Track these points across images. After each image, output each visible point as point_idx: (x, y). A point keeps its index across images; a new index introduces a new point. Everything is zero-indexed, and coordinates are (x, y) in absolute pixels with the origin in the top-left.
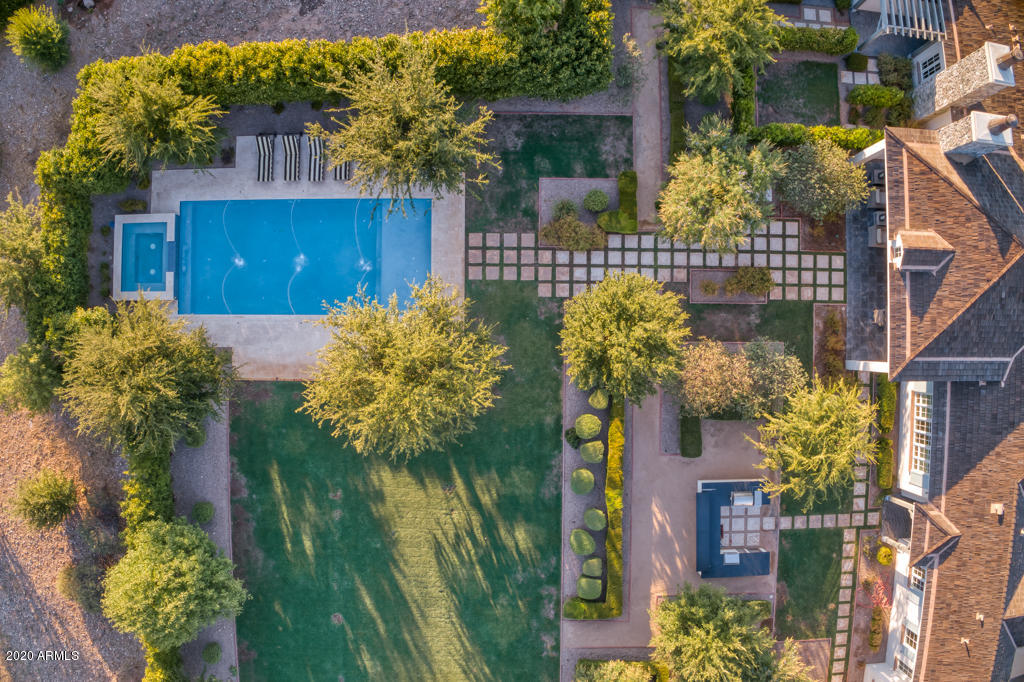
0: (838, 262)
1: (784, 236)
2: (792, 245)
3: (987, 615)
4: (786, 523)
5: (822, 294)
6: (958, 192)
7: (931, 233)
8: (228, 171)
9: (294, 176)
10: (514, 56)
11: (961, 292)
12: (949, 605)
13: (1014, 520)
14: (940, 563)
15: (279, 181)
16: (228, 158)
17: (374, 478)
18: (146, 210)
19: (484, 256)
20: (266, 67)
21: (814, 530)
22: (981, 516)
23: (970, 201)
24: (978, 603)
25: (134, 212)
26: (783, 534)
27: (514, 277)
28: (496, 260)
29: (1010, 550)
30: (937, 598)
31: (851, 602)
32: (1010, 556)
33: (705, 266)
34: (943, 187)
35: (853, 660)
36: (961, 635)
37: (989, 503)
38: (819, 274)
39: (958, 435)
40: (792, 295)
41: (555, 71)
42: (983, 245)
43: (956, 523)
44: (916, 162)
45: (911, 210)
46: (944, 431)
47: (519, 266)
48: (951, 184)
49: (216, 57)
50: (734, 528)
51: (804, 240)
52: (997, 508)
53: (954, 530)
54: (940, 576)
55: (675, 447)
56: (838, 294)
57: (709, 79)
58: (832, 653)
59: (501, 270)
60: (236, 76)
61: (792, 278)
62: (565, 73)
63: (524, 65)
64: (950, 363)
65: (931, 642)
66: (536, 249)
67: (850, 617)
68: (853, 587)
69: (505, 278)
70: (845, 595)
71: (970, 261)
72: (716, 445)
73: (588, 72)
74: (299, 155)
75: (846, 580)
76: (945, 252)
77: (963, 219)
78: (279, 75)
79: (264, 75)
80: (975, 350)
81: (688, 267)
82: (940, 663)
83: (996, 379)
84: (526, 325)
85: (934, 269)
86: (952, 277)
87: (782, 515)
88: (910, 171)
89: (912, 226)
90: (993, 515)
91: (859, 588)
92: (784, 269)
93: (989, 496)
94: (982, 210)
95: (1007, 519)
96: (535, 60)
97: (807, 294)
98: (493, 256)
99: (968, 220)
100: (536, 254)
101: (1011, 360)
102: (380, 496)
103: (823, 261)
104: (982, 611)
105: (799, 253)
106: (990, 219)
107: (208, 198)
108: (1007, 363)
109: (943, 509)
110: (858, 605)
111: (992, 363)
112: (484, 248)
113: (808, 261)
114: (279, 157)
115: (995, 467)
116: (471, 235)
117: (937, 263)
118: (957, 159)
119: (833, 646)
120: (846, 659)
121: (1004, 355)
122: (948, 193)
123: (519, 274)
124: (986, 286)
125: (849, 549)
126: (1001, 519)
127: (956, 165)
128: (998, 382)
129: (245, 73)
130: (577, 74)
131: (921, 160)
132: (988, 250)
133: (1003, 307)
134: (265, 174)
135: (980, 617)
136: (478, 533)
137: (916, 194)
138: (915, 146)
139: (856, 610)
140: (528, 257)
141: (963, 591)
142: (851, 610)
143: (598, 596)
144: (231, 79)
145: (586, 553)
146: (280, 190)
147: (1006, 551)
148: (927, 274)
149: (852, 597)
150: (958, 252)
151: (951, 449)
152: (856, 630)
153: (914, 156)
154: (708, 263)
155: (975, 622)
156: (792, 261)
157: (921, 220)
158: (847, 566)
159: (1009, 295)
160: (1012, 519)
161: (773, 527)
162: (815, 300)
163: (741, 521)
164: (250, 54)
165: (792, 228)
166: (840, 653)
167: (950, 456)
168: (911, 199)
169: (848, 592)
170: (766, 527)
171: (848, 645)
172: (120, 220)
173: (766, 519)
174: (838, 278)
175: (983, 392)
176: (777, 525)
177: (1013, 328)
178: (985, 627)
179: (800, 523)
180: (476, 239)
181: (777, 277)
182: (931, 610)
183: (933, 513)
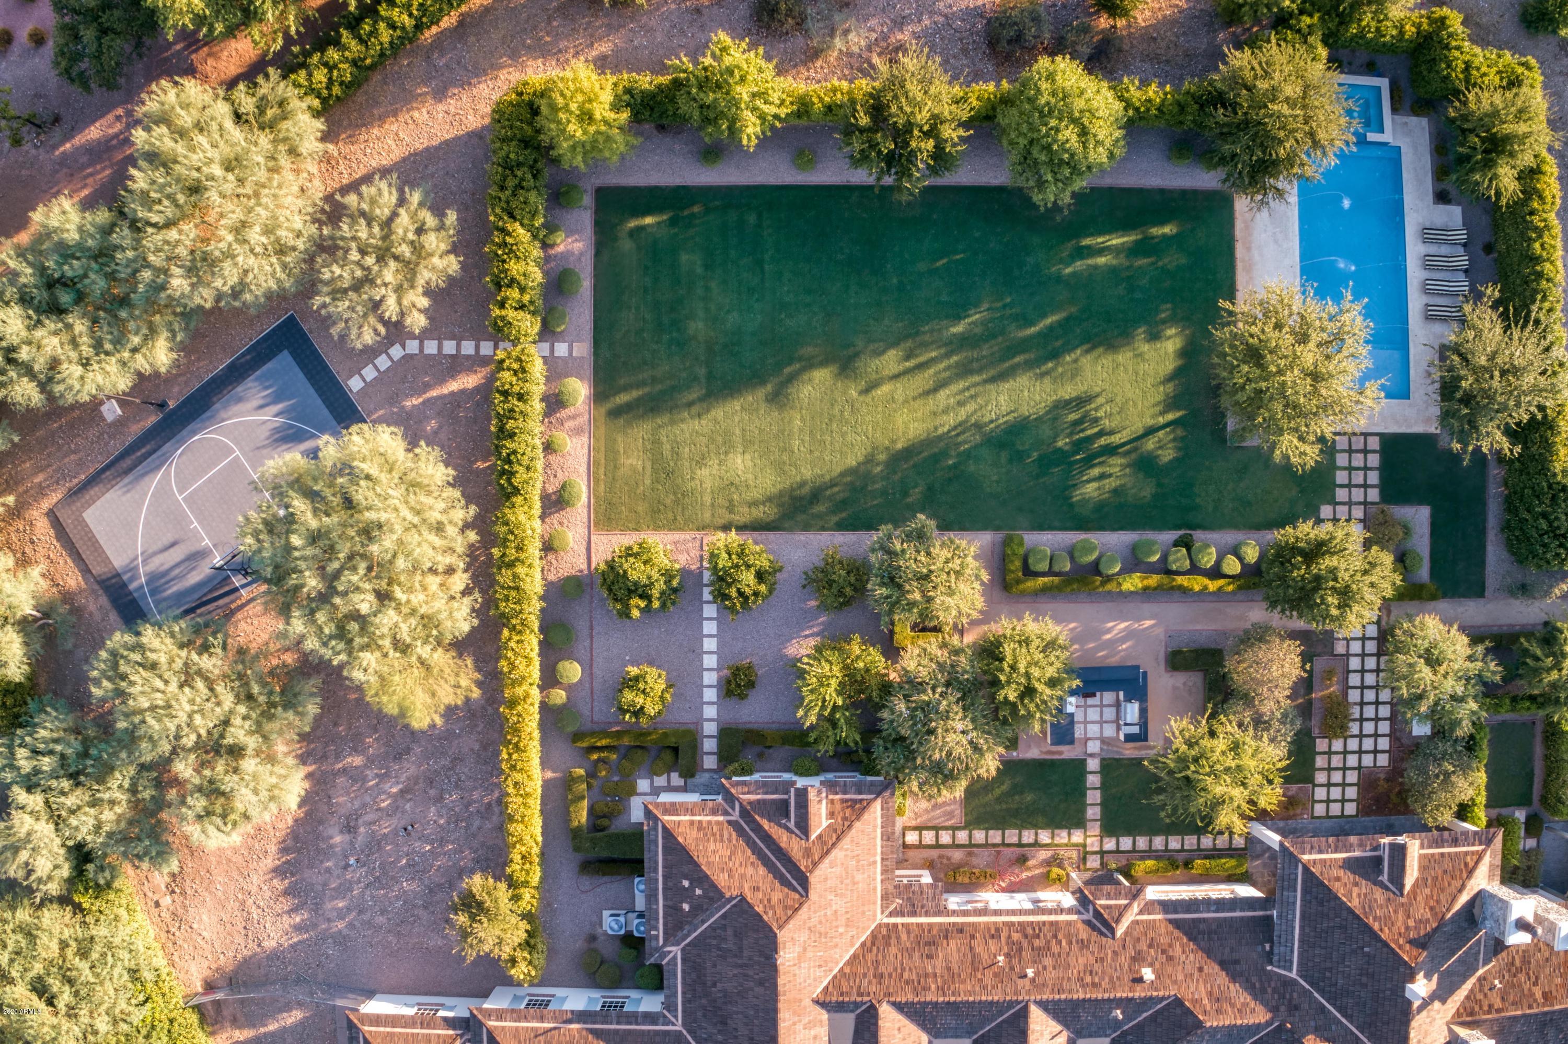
0: (1351, 809)
1: (1375, 752)
2: (1368, 760)
3: (1033, 980)
4: (1093, 764)
5: (1320, 793)
6: (1454, 899)
7: (1416, 874)
8: (1430, 197)
9: (1428, 263)
10: (1559, 478)
11: (1369, 904)
12: (1038, 937)
13: (1137, 995)
14: (1084, 922)
15: (1423, 249)
16: (1442, 197)
17: (1171, 332)
18: (1395, 110)
19: (1358, 451)
20: (1542, 245)
21: (1085, 795)
22: (1138, 958)
23: (1448, 910)
24: (1045, 968)
25: (1392, 98)
26: (1083, 762)
27: (1338, 481)
28: (1355, 464)
29: (1106, 996)
30: (1044, 923)
31: (1004, 844)
32: (1100, 996)
33: (1349, 672)
34: (1457, 883)
35: (934, 853)
36: (1007, 955)
37: (1151, 965)
38: (1340, 789)
39: (1214, 927)
40: (1320, 761)
41: (1544, 515)
42: (1411, 923)
43: (1126, 933)
44: (1475, 858)
45: (1433, 855)
46: (1217, 911)
47: (1349, 486)
48: (1460, 891)
49: (1549, 200)
50: (1090, 710)
51: (1371, 773)
52: (1148, 974)
53: (1120, 931)
54: (1069, 923)
55: (1174, 646)
56: (1320, 809)
57: (1537, 659)
58: (946, 828)
59: (1345, 469)
60: (1535, 219)
61: (1336, 761)
62: (1544, 525)
63: (1550, 487)
64: (1294, 903)
65: (995, 923)
66: (1365, 503)
67: (986, 845)
68: (1020, 845)
69: (1338, 473)
70: (1012, 836)
71: (1395, 912)
72: (1175, 688)
73: (1545, 545)
74: (1447, 269)
75: (1028, 836)
76: (1401, 887)
77: (1432, 903)
78: (1537, 260)
79: (1537, 245)
80: (1307, 930)
81: (1348, 655)
82: (973, 937)
83: (1276, 958)
84: (1294, 493)
85: (1385, 878)
86: (1379, 895)
87: (1102, 760)
88: (1466, 853)
89: (1421, 857)
90: (1139, 971)
91: (1018, 851)
92: (1345, 752)
93: (1157, 965)
94: (1442, 923)
95: (1138, 988)
96: (1554, 498)
97: (1321, 778)
98: (1358, 461)
99: (1432, 909)
100: (1360, 503)
101: (1294, 975)
102: (1154, 336)
103: (1352, 793)
104: (1037, 974)
105: (1359, 768)
106: (1435, 930)
107: (1405, 175)
108: (1290, 970)
109: (1139, 918)
110: (999, 853)
111: (1292, 951)
112: (1365, 451)
113: (1352, 777)
114: (1444, 250)
115: (1188, 967)
116: (1377, 439)
117: (1391, 880)
118: (1477, 903)
119: (954, 829)
120: (938, 846)
121: (1300, 964)
122: (1453, 889)
123: (1342, 486)
124: (1376, 927)
125: (1062, 837)
126: (1140, 980)
127: (1472, 903)
128: (1271, 963)
129: (1537, 228)
130: (1541, 536)
131: (1477, 863)
132: (1407, 928)
133: (1354, 952)
134: (1428, 234)
135: (1030, 972)
136: (1103, 441)
137: (1447, 859)
138: (1487, 859)
139: (993, 850)
140: (1358, 495)
141: (1055, 949)
142: (994, 845)
143: (1032, 568)
144: (1532, 213)
145: (1077, 554)
146: (1414, 250)
147: (1105, 991)
148: (1381, 872)
149: (1009, 845)
150: (1403, 900)
151: (1200, 920)
152: (970, 854)
153: (1480, 856)
154: (1351, 675)
155: (1023, 969)
156: (1352, 760)
157: (1427, 864)
158: (1044, 837)
159: (1368, 955)
160: (1139, 993)
161: (1090, 751)
162: (1315, 785)
163: (1097, 717)
164: (1553, 232)
165: (1383, 760)
166: (945, 838)
167: (1193, 920)
168: (1442, 855)
169: (1015, 840)
170: (1090, 743)
171: (955, 846)
172: (1384, 83)
173: (1098, 743)
174: (1335, 809)
175: (1259, 948)
176: (1092, 755)
177: (1330, 969)
178: (1019, 982)
179: (1093, 780)
180: (1374, 443)
181: (1338, 745)
182: (1031, 918)
183: (1136, 907)
